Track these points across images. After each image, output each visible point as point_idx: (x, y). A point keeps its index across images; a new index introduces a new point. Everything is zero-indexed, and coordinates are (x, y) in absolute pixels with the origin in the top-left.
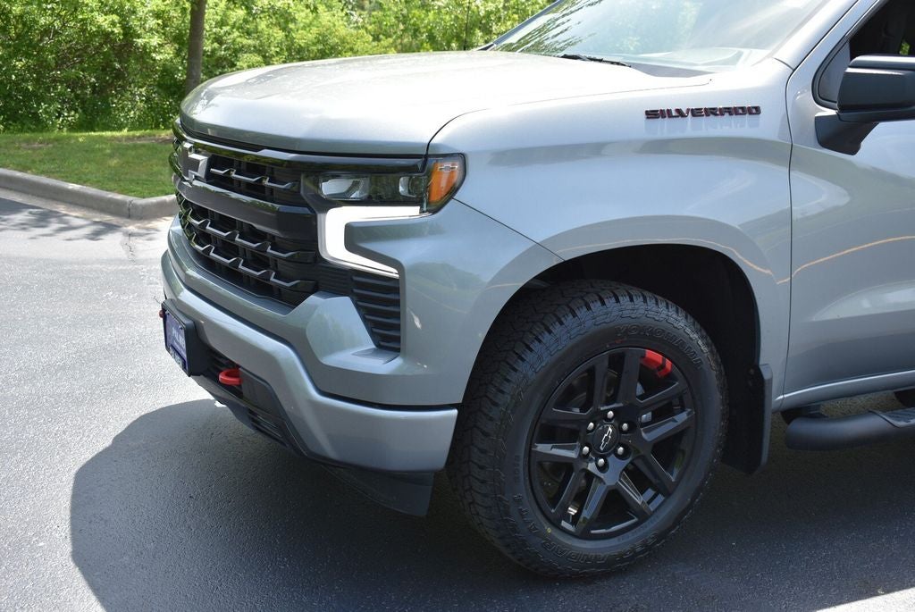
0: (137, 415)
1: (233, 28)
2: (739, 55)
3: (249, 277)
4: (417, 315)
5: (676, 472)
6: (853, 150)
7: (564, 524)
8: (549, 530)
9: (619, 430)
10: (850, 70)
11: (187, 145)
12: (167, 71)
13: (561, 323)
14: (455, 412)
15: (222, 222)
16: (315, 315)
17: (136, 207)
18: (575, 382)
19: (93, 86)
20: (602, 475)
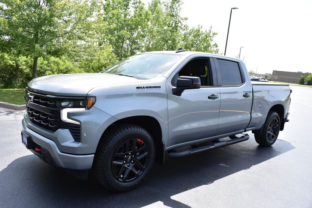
0: (15, 159)
1: (45, 65)
2: (157, 75)
3: (44, 125)
4: (85, 133)
5: (145, 166)
6: (180, 95)
7: (120, 179)
8: (116, 181)
9: (132, 157)
10: (179, 79)
11: (29, 94)
12: (28, 75)
13: (118, 134)
14: (94, 155)
15: (37, 112)
16: (60, 133)
17: (17, 107)
18: (122, 147)
19: (8, 78)
20: (128, 168)
